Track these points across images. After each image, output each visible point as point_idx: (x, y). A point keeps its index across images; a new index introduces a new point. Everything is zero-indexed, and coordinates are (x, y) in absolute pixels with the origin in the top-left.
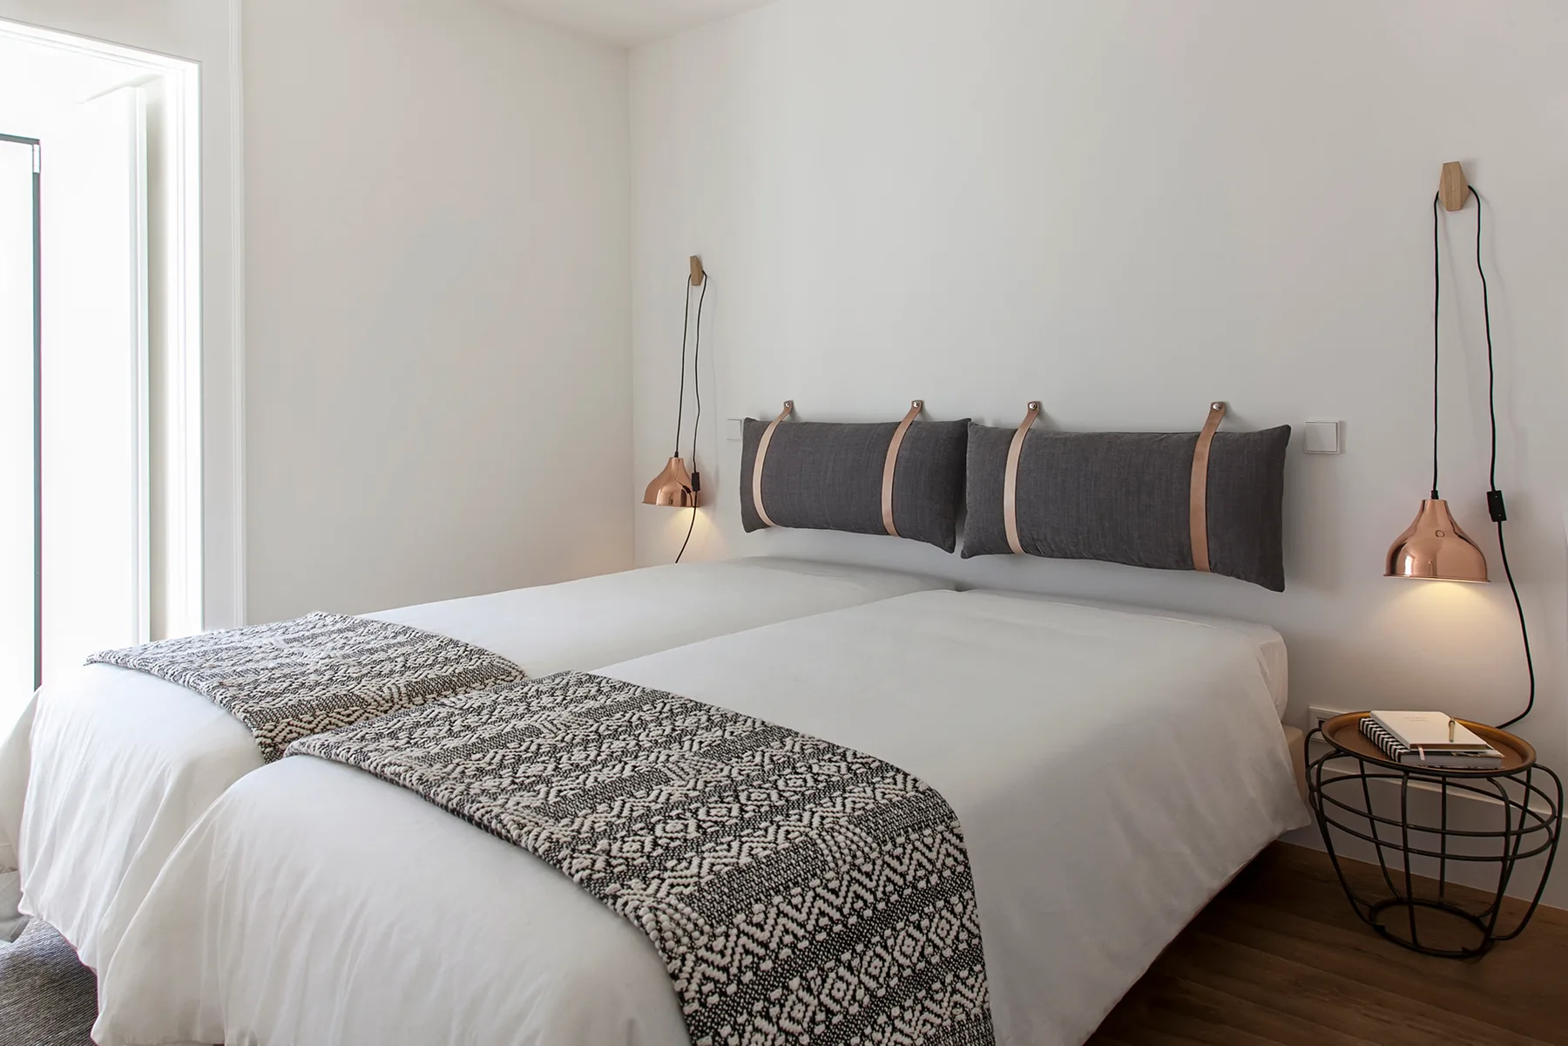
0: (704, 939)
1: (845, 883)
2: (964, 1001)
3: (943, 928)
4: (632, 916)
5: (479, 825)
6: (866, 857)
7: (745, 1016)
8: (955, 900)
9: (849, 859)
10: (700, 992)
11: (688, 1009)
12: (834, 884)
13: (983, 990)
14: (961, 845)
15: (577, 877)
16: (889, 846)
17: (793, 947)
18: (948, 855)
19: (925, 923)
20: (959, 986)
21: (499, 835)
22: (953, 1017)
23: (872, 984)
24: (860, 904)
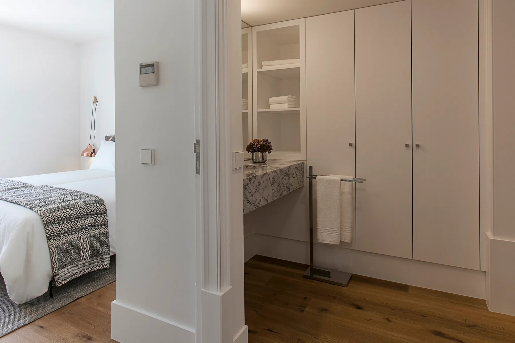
0: (49, 214)
1: (78, 209)
2: (102, 230)
3: (99, 219)
4: (36, 212)
5: (15, 203)
6: (83, 206)
7: (55, 225)
8: (102, 215)
9: (80, 206)
10: (46, 221)
11: (44, 223)
12: (76, 209)
13: (107, 230)
14: (105, 207)
15: (29, 208)
16: (89, 205)
17: (66, 217)
18: (102, 208)
19: (95, 218)
20: (102, 228)
21: (18, 204)
22: (100, 233)
23: (82, 225)
24: (81, 213)
